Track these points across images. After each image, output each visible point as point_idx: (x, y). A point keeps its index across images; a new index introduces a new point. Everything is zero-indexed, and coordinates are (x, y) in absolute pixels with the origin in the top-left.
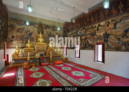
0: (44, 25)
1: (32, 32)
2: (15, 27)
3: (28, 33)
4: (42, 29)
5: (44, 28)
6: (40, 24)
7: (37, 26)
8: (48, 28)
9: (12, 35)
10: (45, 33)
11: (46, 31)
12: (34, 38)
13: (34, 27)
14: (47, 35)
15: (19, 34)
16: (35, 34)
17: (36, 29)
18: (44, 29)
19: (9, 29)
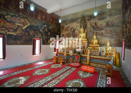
0: (87, 17)
1: (75, 28)
2: (64, 27)
3: (72, 30)
4: (85, 22)
5: (87, 20)
6: (82, 18)
7: (79, 21)
8: (92, 19)
9: (62, 34)
10: (89, 26)
11: (90, 23)
12: (77, 34)
13: (77, 23)
14: (92, 28)
15: (66, 32)
16: (78, 30)
17: (79, 24)
18: (87, 22)
19: (61, 30)
